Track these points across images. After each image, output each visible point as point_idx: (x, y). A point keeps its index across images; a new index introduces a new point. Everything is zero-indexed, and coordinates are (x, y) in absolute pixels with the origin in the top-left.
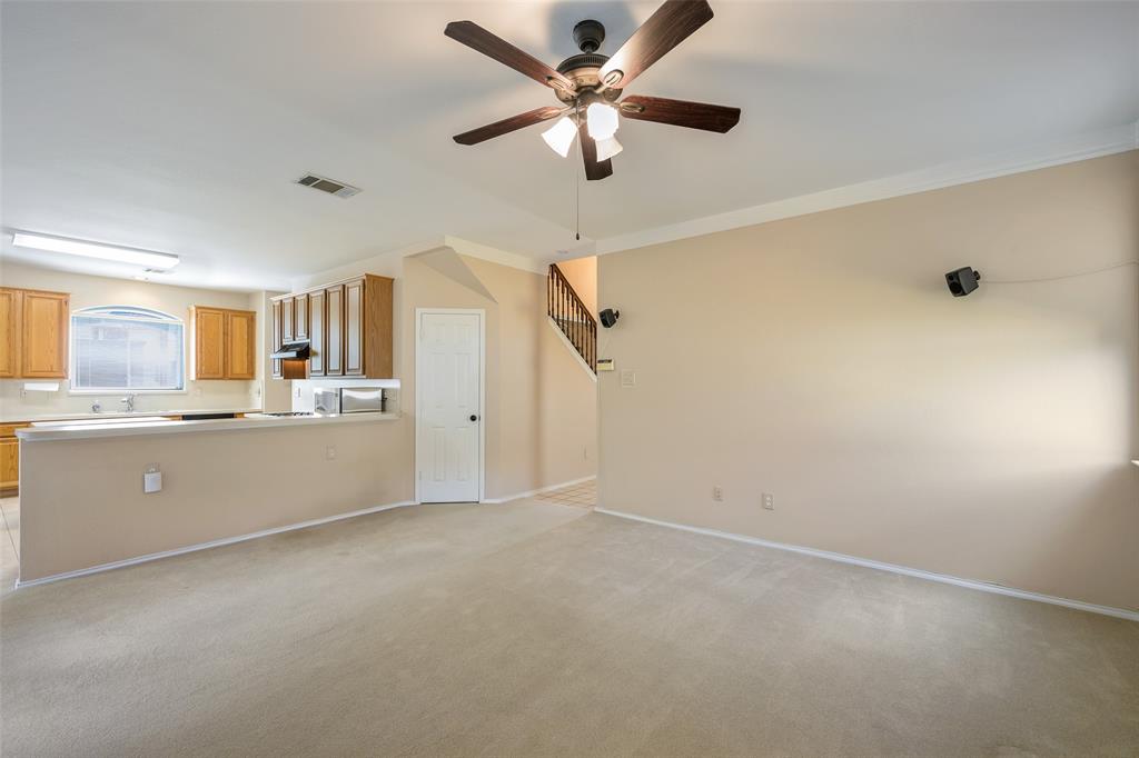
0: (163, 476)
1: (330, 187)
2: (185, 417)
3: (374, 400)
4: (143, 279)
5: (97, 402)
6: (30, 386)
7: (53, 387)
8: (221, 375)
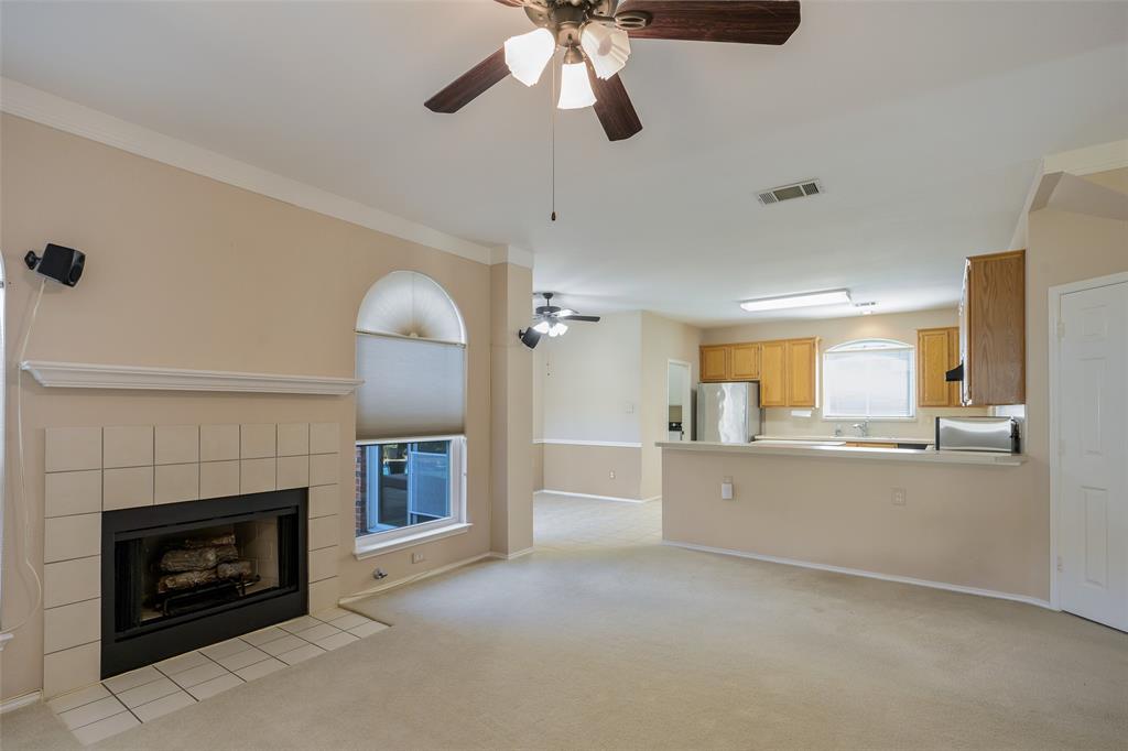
0: (733, 486)
1: (783, 194)
2: (901, 445)
3: (1002, 433)
4: (869, 313)
5: (839, 426)
6: (796, 413)
7: (807, 414)
8: (946, 402)
